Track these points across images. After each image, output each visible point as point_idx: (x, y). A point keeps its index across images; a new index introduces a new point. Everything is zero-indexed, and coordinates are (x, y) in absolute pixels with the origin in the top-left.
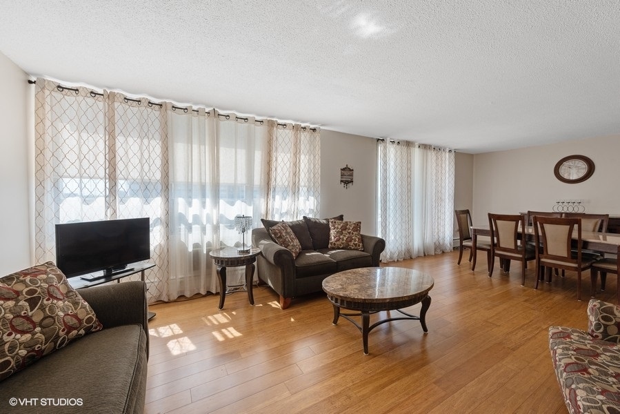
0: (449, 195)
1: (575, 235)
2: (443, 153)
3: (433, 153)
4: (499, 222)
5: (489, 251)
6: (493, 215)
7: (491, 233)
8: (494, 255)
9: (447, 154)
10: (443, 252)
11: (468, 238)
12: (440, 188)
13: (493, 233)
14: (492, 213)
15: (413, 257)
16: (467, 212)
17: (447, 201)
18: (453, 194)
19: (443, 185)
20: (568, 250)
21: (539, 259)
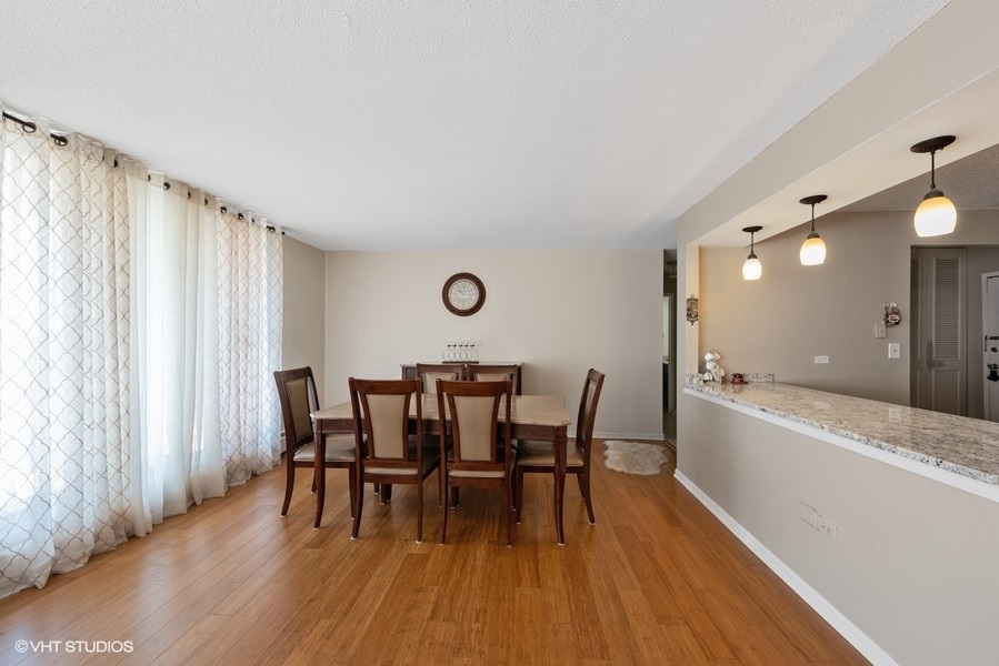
0: (271, 332)
1: (502, 417)
2: (252, 230)
3: (221, 222)
4: (373, 399)
5: (351, 466)
6: (360, 382)
7: (356, 426)
8: (364, 478)
9: (264, 234)
10: (254, 475)
11: (308, 439)
12: (242, 315)
13: (361, 425)
14: (356, 377)
15: (141, 532)
16: (306, 373)
17: (265, 345)
18: (278, 330)
19: (253, 306)
20: (492, 447)
21: (447, 471)
